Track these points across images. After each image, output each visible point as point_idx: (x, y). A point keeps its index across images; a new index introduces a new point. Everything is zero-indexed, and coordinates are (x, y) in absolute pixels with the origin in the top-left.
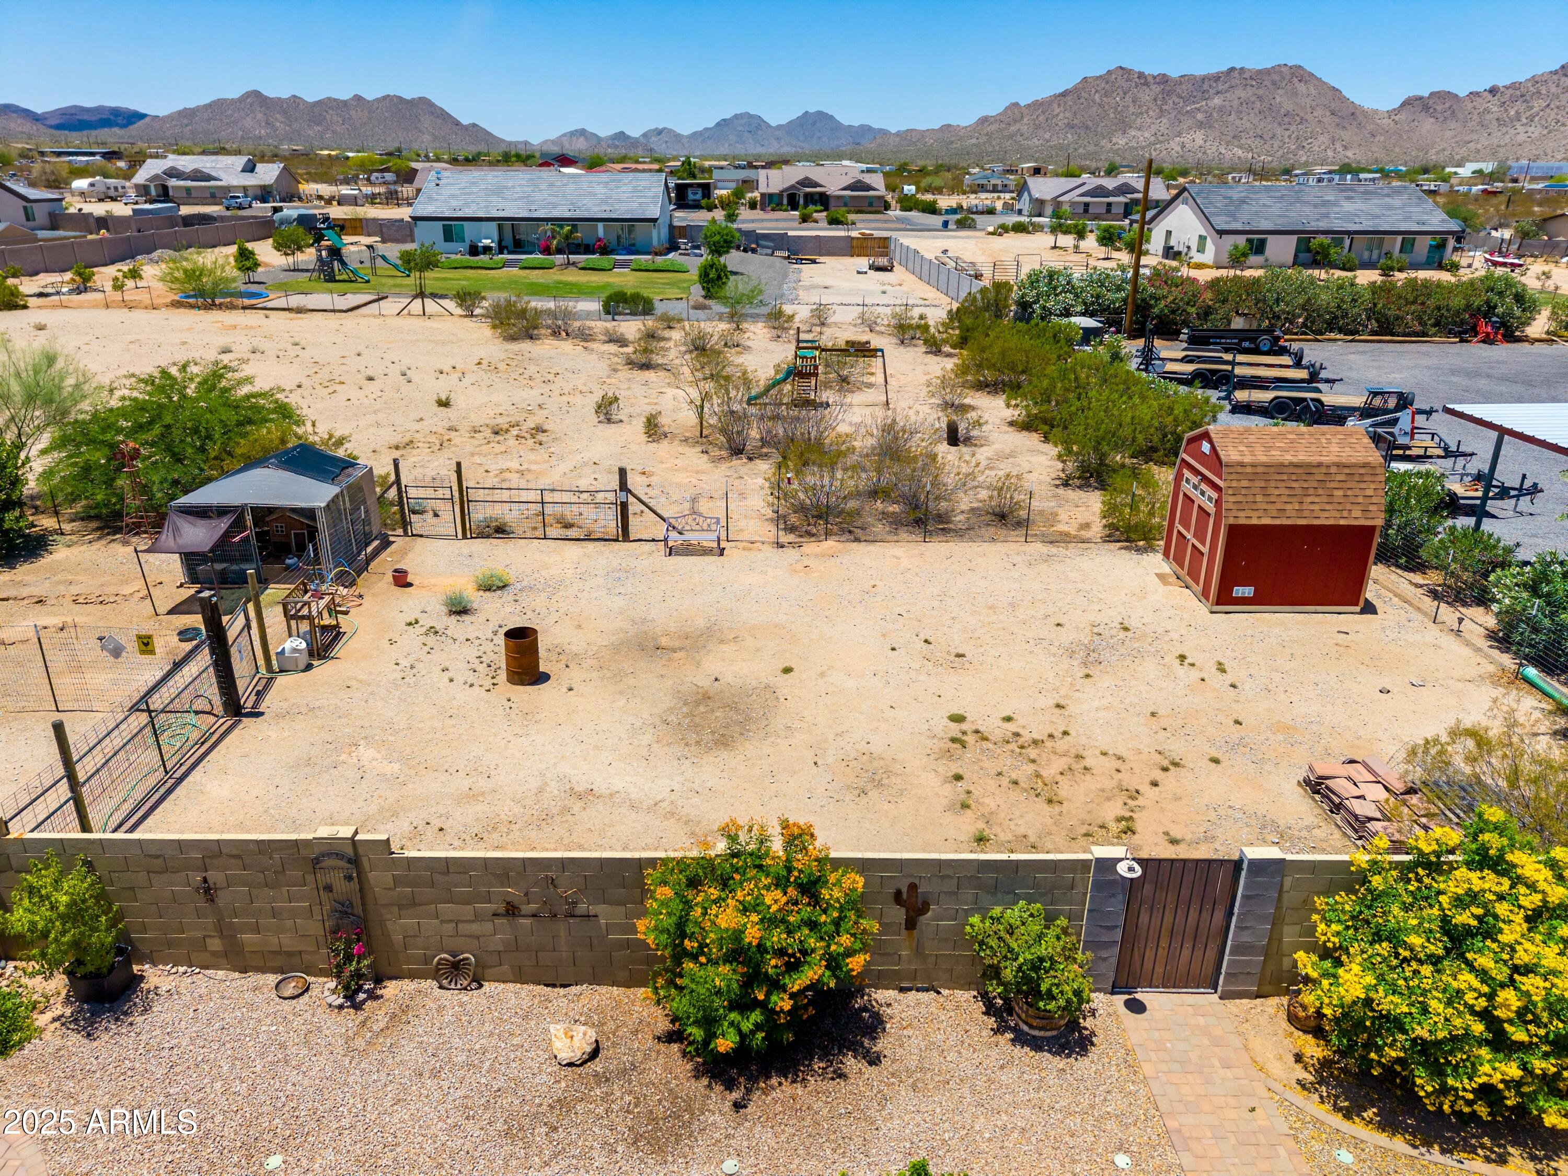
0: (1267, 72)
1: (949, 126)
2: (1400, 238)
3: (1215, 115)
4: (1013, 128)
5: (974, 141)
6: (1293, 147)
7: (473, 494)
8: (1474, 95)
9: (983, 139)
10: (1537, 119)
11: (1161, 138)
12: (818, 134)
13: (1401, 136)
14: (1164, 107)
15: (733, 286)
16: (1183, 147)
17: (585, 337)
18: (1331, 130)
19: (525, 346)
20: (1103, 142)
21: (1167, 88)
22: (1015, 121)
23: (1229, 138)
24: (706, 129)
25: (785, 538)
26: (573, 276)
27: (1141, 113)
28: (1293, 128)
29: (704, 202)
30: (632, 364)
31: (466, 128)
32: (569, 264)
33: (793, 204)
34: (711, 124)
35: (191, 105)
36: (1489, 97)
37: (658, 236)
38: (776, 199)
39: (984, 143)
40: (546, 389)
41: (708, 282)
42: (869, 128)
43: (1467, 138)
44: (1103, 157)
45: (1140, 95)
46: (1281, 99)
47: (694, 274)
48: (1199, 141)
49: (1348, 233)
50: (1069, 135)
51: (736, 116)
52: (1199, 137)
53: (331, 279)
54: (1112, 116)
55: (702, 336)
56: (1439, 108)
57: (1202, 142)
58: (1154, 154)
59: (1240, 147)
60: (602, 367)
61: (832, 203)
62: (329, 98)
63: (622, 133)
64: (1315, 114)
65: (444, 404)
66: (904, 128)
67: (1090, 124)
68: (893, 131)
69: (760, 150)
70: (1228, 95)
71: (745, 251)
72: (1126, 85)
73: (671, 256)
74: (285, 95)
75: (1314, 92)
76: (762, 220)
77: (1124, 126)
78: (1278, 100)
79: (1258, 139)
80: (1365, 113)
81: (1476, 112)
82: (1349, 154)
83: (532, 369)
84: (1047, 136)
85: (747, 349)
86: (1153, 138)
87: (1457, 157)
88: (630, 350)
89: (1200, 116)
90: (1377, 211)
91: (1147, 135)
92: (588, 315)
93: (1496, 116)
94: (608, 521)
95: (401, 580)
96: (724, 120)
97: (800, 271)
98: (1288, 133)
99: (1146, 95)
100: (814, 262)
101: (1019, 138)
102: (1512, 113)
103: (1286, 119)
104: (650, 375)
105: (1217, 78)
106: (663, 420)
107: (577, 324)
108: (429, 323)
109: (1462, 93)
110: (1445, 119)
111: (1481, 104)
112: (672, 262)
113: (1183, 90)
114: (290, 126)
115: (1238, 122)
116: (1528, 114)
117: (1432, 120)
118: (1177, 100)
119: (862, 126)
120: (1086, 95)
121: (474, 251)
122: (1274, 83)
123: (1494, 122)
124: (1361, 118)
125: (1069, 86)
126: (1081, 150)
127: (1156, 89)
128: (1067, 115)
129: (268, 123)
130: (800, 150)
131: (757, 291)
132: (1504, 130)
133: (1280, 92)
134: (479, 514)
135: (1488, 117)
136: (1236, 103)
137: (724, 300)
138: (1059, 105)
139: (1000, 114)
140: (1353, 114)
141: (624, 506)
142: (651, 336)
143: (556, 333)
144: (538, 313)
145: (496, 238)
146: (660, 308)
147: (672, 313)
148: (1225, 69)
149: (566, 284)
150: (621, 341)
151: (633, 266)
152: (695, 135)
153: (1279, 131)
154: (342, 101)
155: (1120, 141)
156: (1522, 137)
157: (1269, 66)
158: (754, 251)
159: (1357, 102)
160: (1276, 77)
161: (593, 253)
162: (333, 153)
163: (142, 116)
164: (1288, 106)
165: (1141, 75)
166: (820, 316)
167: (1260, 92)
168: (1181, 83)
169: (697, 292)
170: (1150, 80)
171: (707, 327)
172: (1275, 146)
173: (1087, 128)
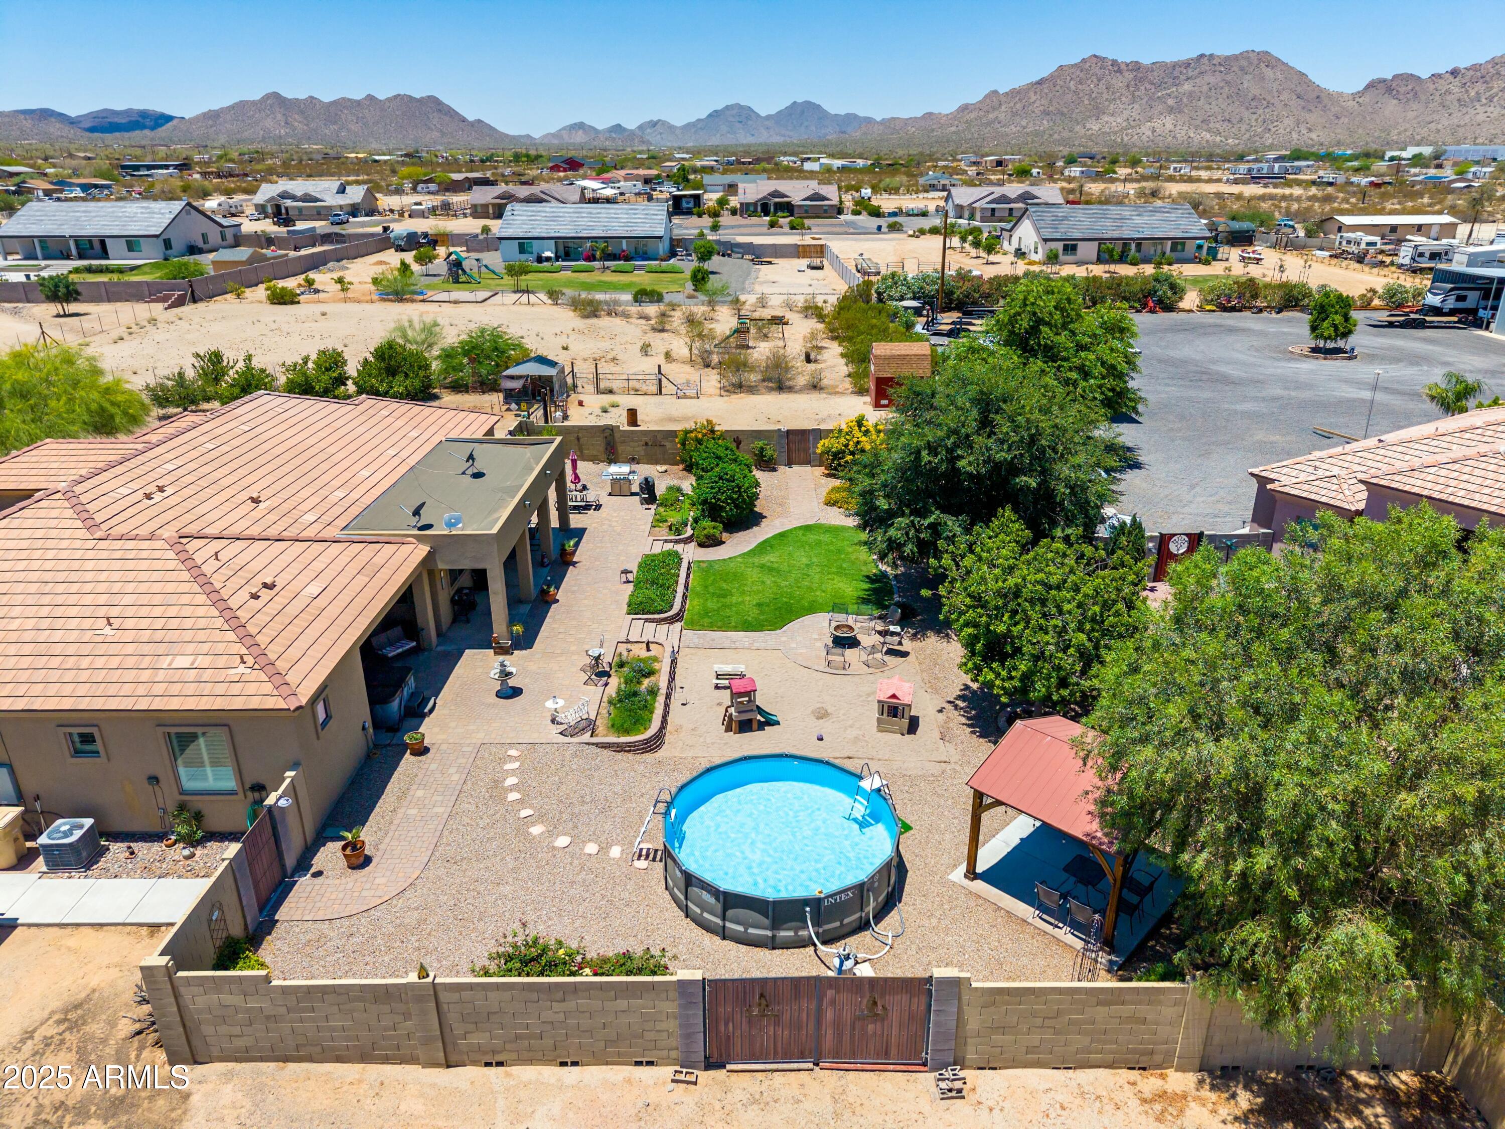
0: (1235, 58)
1: (930, 114)
2: (1169, 242)
3: (1185, 100)
4: (991, 116)
5: (953, 129)
6: (1259, 130)
7: (601, 377)
8: (1436, 77)
9: (962, 127)
10: (1496, 99)
11: (1132, 123)
12: (806, 123)
13: (1365, 118)
14: (1137, 93)
15: (713, 282)
16: (1154, 131)
17: (626, 315)
18: (1296, 112)
19: (594, 321)
20: (1078, 128)
21: (1140, 75)
22: (994, 109)
23: (1198, 122)
24: (699, 120)
25: (723, 393)
26: (608, 277)
27: (1114, 99)
28: (1260, 111)
29: (695, 210)
30: (654, 329)
31: (472, 124)
32: (605, 268)
33: (766, 211)
34: (703, 115)
35: (216, 107)
36: (1451, 78)
37: (663, 248)
38: (752, 208)
39: (964, 131)
40: (613, 342)
41: (697, 281)
42: (855, 117)
43: (1428, 119)
44: (1076, 143)
45: (1113, 82)
46: (1248, 84)
47: (688, 274)
48: (1169, 126)
49: (1133, 239)
50: (1045, 122)
51: (727, 108)
52: (1169, 121)
53: (457, 281)
54: (1086, 102)
55: (692, 314)
56: (1402, 90)
57: (1172, 127)
58: (1126, 139)
59: (1209, 131)
60: (638, 332)
61: (796, 210)
62: (343, 99)
63: (619, 126)
64: (1282, 98)
65: (565, 348)
66: (888, 116)
67: (1065, 110)
68: (878, 119)
69: (750, 140)
70: (1197, 80)
71: (723, 255)
72: (1100, 72)
73: (672, 261)
74: (302, 96)
75: (1280, 77)
76: (740, 226)
77: (1098, 111)
78: (1245, 86)
79: (1226, 123)
80: (1330, 95)
81: (1438, 94)
82: (1314, 136)
83: (602, 333)
84: (1024, 123)
85: (717, 321)
86: (1125, 124)
87: (1418, 137)
88: (653, 322)
89: (1171, 102)
90: (1157, 224)
91: (1119, 120)
92: (627, 303)
93: (1457, 96)
94: (654, 389)
95: (581, 404)
96: (716, 111)
97: (759, 270)
98: (1255, 116)
99: (1118, 82)
100: (770, 263)
101: (997, 125)
102: (1473, 94)
103: (1254, 104)
104: (664, 335)
105: (1187, 64)
106: (673, 354)
107: (621, 309)
108: (534, 309)
109: (1425, 75)
110: (1408, 100)
111: (1442, 86)
112: (673, 266)
113: (1155, 76)
114: (307, 125)
115: (1207, 107)
116: (1488, 94)
117: (1395, 102)
118: (1149, 87)
119: (848, 115)
120: (1062, 83)
121: (540, 260)
122: (1242, 69)
123: (1456, 103)
124: (1325, 101)
125: (1045, 74)
126: (1056, 136)
127: (1129, 76)
128: (1043, 102)
129: (286, 123)
130: (788, 140)
131: (725, 287)
132: (1464, 110)
133: (1248, 77)
134: (603, 385)
135: (1449, 98)
136: (1205, 88)
137: (707, 292)
138: (1035, 93)
139: (980, 102)
140: (1318, 97)
141: (660, 380)
142: (663, 315)
143: (609, 314)
144: (599, 302)
145: (554, 250)
146: (667, 298)
147: (674, 301)
148: (1195, 55)
149: (605, 282)
150: (647, 318)
151: (648, 269)
152: (688, 126)
153: (1246, 114)
154: (356, 101)
155: (1094, 126)
156: (1481, 117)
157: (1237, 52)
158: (729, 255)
159: (1323, 86)
160: (1244, 63)
161: (620, 260)
162: (360, 156)
163: (169, 118)
164: (1255, 91)
165: (1114, 63)
166: (762, 302)
167: (1229, 78)
168: (1153, 70)
169: (689, 286)
170: (1123, 67)
171: (695, 309)
172: (1243, 130)
173: (1062, 114)
